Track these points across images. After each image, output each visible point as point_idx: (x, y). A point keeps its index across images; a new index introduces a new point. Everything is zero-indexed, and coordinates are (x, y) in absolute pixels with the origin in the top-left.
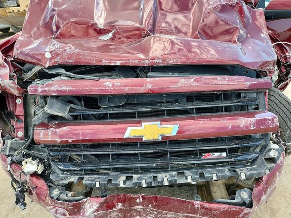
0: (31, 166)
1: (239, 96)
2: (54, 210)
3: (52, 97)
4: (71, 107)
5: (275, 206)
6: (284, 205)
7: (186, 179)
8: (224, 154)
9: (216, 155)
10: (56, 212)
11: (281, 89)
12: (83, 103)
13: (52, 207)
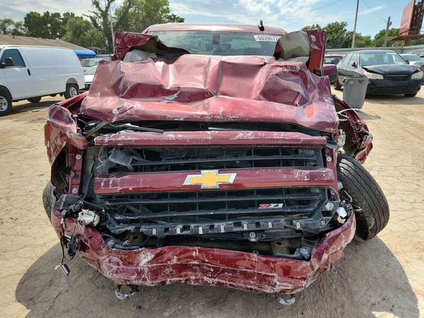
0: (88, 217)
1: (296, 152)
2: (108, 259)
3: (117, 147)
4: (133, 159)
5: (354, 289)
6: (365, 288)
7: (243, 228)
8: (281, 205)
9: (273, 206)
10: (110, 261)
11: (360, 160)
12: (145, 156)
13: (106, 256)
